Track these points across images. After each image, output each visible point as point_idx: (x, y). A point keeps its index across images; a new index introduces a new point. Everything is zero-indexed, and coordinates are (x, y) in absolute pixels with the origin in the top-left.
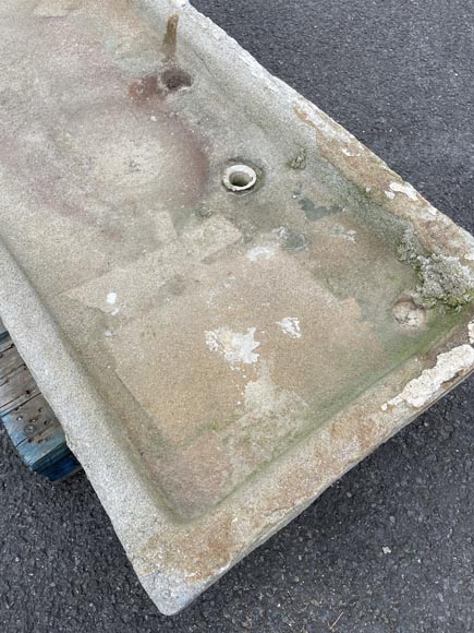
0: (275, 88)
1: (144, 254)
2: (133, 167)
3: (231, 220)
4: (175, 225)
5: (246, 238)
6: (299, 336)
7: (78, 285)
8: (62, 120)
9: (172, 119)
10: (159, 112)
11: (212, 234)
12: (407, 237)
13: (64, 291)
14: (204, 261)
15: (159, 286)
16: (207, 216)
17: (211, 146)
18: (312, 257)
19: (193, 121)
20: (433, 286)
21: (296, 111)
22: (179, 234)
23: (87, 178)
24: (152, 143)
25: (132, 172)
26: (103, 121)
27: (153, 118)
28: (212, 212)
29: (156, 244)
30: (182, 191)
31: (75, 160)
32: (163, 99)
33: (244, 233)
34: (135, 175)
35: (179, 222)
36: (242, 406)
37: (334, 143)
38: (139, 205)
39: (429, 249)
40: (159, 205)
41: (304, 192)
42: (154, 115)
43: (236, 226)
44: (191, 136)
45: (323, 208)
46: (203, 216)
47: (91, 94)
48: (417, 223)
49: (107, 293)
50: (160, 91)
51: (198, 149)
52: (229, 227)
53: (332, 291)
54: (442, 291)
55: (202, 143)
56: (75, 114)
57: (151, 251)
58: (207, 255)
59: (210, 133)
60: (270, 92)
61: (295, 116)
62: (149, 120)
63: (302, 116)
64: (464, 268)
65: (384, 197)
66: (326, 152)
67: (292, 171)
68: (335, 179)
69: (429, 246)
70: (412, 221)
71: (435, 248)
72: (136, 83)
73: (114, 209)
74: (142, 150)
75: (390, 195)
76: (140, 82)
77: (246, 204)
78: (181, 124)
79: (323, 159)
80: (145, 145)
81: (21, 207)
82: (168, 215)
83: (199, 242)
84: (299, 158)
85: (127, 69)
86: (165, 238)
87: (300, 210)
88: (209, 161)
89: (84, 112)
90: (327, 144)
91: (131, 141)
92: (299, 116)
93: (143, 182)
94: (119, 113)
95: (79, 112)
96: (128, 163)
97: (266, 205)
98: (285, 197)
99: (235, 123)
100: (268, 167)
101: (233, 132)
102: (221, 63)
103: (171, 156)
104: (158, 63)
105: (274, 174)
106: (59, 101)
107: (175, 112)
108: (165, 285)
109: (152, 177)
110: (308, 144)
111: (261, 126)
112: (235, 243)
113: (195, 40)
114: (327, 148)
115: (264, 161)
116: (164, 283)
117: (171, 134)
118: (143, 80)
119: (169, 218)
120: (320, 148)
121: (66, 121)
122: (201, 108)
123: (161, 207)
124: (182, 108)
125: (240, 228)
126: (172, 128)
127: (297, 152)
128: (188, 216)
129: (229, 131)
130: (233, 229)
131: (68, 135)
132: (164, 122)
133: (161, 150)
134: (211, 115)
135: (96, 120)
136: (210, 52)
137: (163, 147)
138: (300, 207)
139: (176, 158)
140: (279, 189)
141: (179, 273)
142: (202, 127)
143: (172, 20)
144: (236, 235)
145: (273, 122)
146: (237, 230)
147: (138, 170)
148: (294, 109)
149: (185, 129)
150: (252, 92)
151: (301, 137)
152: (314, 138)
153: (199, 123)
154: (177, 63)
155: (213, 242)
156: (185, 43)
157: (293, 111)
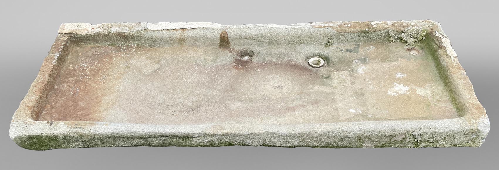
0: (298, 27)
1: (334, 98)
2: (279, 87)
3: (337, 71)
4: (326, 86)
5: (350, 71)
6: (405, 75)
9: (265, 66)
10: (258, 67)
11: (340, 78)
12: (391, 33)
14: (352, 84)
16: (330, 76)
17: (294, 61)
18: (374, 59)
19: (274, 60)
20: (410, 40)
21: (316, 27)
22: (332, 86)
23: (274, 100)
24: (272, 76)
26: (245, 84)
28: (329, 74)
29: (333, 93)
30: (308, 78)
31: (261, 100)
32: (252, 62)
33: (347, 70)
34: (284, 88)
35: (325, 84)
36: (424, 97)
38: (304, 92)
39: (400, 31)
40: (311, 86)
41: (343, 48)
42: (258, 69)
44: (282, 64)
45: (354, 48)
47: (225, 80)
48: (390, 27)
49: (349, 111)
51: (291, 66)
52: (341, 73)
53: (392, 61)
54: (414, 39)
55: (289, 63)
57: (334, 95)
58: (349, 83)
59: (286, 58)
60: (298, 29)
61: (317, 29)
62: (259, 72)
63: (320, 27)
64: (415, 27)
65: (374, 28)
67: (330, 47)
68: (350, 36)
69: (400, 30)
70: (389, 28)
71: (403, 29)
72: (234, 66)
73: (300, 98)
74: (272, 81)
75: (375, 26)
77: (334, 64)
78: (271, 64)
79: (341, 33)
80: (270, 79)
82: (318, 86)
83: (341, 82)
84: (330, 41)
85: (222, 64)
86: (330, 90)
87: (350, 53)
88: (301, 65)
89: (234, 86)
90: (339, 28)
91: (264, 82)
92: (318, 27)
93: (291, 88)
94: (246, 78)
95: (233, 88)
96: (275, 88)
97: (339, 60)
98: (341, 54)
99: (290, 50)
100: (320, 52)
101: (294, 52)
102: (266, 33)
103: (285, 75)
104: (229, 55)
105: (326, 52)
106: (219, 90)
107: (264, 63)
108: (356, 97)
109: (291, 84)
110: (331, 33)
111: (302, 43)
112: (350, 74)
113: (244, 34)
114: (340, 29)
115: (316, 52)
116: (354, 97)
117: (273, 69)
118: (234, 63)
119: (320, 86)
120: (337, 31)
121: (234, 93)
122: (271, 55)
123: (312, 86)
124: (264, 59)
125: (344, 70)
126: (271, 67)
127: (327, 39)
128: (324, 81)
129: (292, 53)
130: (343, 72)
131: (243, 96)
132: (265, 68)
133: (278, 76)
134: (278, 54)
135: (242, 85)
136: (257, 33)
137: (277, 75)
138: (349, 52)
139: (288, 74)
140: (335, 54)
141: (352, 92)
142: (281, 59)
143: (223, 34)
144: (347, 72)
145: (309, 37)
146: (344, 71)
147: (282, 87)
148: (314, 27)
149: (275, 64)
150: (290, 33)
151: (325, 33)
152: (332, 30)
153: (278, 59)
154: (236, 50)
155: (344, 79)
156: (237, 39)
157: (314, 28)
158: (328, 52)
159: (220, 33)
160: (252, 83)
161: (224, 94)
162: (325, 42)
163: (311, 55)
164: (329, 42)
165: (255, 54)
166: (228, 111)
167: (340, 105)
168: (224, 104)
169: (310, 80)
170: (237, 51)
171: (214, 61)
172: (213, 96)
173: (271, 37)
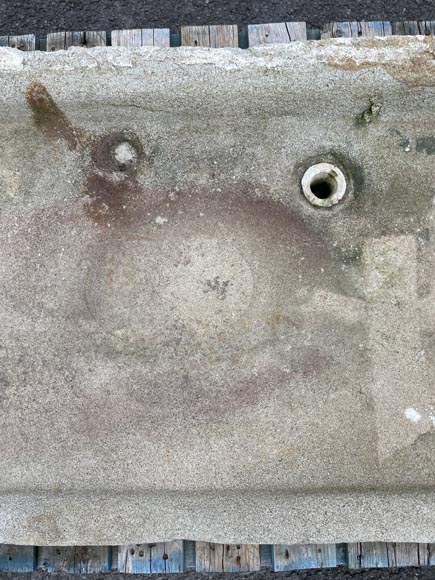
0: (277, 62)
1: (366, 349)
2: (218, 287)
3: (384, 233)
4: (345, 294)
5: (420, 234)
7: (375, 439)
8: (88, 326)
9: (180, 202)
10: (157, 209)
11: (386, 263)
13: (376, 459)
14: (421, 295)
15: (423, 359)
17: (259, 186)
19: (203, 180)
21: (336, 66)
22: (362, 298)
23: (204, 345)
24: (196, 244)
25: (224, 291)
26: (122, 279)
27: (159, 220)
28: (357, 246)
29: (360, 328)
30: (297, 257)
31: (167, 344)
32: (138, 190)
33: (412, 232)
34: (230, 290)
35: (342, 287)
37: (416, 63)
38: (284, 313)
40: (302, 292)
42: (156, 216)
43: (397, 235)
44: (224, 197)
46: (354, 258)
47: (64, 269)
49: (402, 416)
50: (123, 186)
51: (250, 202)
52: (392, 242)
55: (245, 192)
56: (87, 307)
57: (365, 338)
58: (413, 288)
59: (238, 173)
61: (339, 72)
62: (159, 226)
63: (349, 65)
66: (416, 80)
67: (370, 129)
72: (86, 206)
73: (273, 342)
74: (198, 262)
76: (87, 199)
77: (374, 204)
78: (195, 195)
79: (415, 89)
80: (193, 253)
81: (219, 445)
82: (322, 292)
83: (389, 284)
84: (374, 109)
85: (52, 200)
86: (356, 314)
87: (429, 157)
88: (278, 202)
89: (93, 293)
90: (413, 71)
91: (176, 266)
92: (343, 68)
93: (249, 289)
94: (124, 253)
95: (89, 300)
96: (207, 288)
97: (392, 186)
98: (399, 159)
99: (249, 136)
100: (339, 146)
101: (259, 148)
102: (172, 91)
103: (233, 236)
104: (70, 157)
105: (356, 147)
106: (51, 313)
107: (173, 190)
108: (427, 353)
109: (248, 274)
110: (380, 89)
111: (287, 113)
112: (419, 249)
113: (102, 93)
114: (415, 76)
115: (328, 144)
116: (423, 352)
117: (201, 215)
118: (87, 193)
119: (329, 294)
120: (405, 82)
121: (94, 323)
122: (192, 158)
123: (306, 292)
124: (173, 178)
125: (402, 232)
126: (193, 210)
127: (366, 104)
128: (341, 273)
129: (255, 151)
130: (398, 240)
131: (119, 333)
132: (176, 212)
133: (215, 241)
134: (213, 154)
135: (115, 286)
136: (143, 90)
137: (212, 236)
138: (425, 154)
139: (240, 232)
140: (382, 157)
141: (418, 329)
142: (222, 176)
143: (34, 94)
144: (408, 242)
145: (309, 99)
146: (403, 237)
147: (226, 284)
148: (330, 65)
149: (207, 196)
150: (251, 89)
151: (364, 88)
152: (387, 77)
153: (213, 175)
154: (88, 134)
155: (400, 270)
156: (83, 105)
157: (331, 68)
158: (360, 147)
159: (24, 89)
160: (142, 275)
161: (64, 329)
162: (357, 111)
163: (309, 153)
164: (370, 111)
165: (147, 153)
166: (79, 401)
167: (380, 386)
168: (67, 373)
169: (303, 263)
170: (92, 138)
171: (26, 189)
172: (36, 339)
173: (191, 100)
